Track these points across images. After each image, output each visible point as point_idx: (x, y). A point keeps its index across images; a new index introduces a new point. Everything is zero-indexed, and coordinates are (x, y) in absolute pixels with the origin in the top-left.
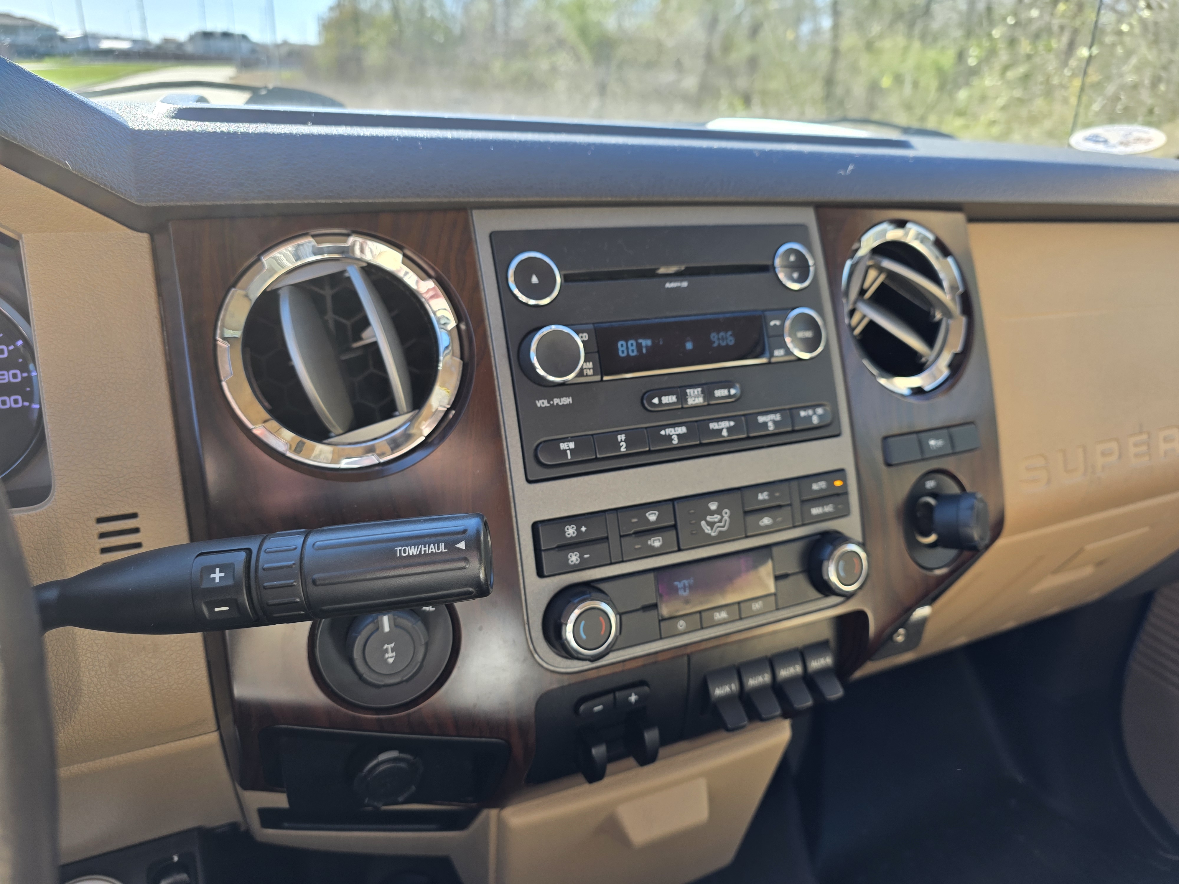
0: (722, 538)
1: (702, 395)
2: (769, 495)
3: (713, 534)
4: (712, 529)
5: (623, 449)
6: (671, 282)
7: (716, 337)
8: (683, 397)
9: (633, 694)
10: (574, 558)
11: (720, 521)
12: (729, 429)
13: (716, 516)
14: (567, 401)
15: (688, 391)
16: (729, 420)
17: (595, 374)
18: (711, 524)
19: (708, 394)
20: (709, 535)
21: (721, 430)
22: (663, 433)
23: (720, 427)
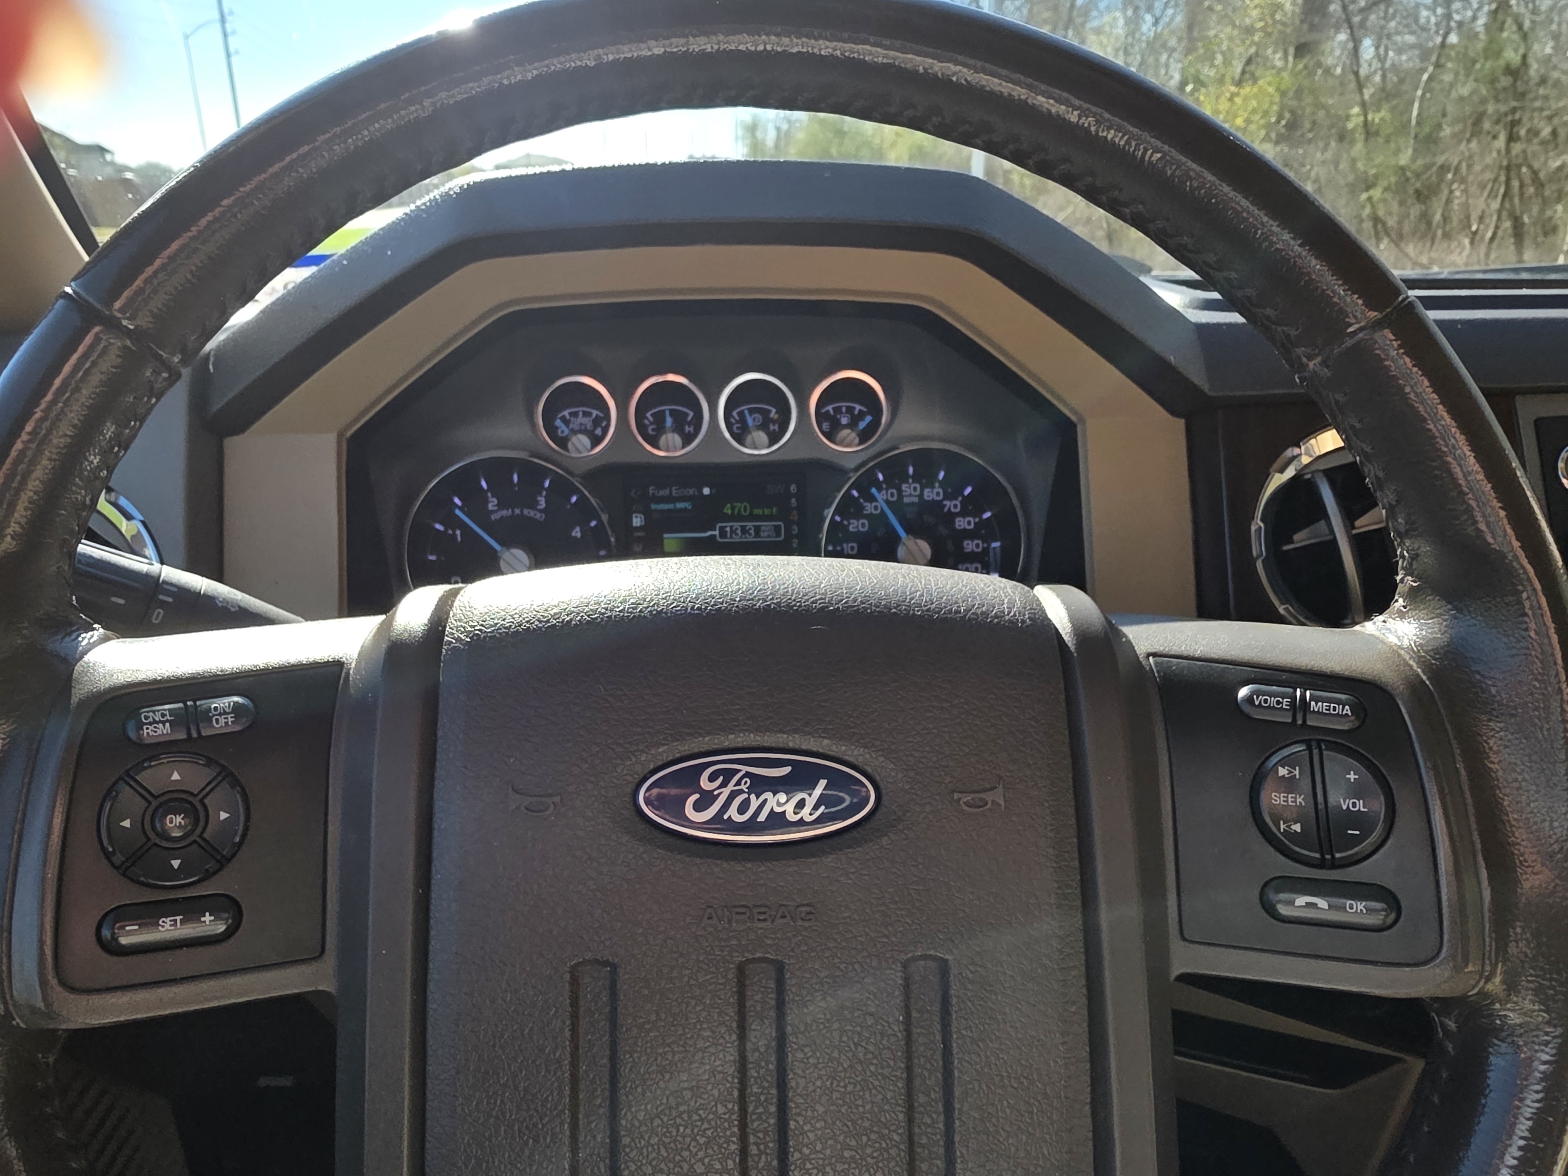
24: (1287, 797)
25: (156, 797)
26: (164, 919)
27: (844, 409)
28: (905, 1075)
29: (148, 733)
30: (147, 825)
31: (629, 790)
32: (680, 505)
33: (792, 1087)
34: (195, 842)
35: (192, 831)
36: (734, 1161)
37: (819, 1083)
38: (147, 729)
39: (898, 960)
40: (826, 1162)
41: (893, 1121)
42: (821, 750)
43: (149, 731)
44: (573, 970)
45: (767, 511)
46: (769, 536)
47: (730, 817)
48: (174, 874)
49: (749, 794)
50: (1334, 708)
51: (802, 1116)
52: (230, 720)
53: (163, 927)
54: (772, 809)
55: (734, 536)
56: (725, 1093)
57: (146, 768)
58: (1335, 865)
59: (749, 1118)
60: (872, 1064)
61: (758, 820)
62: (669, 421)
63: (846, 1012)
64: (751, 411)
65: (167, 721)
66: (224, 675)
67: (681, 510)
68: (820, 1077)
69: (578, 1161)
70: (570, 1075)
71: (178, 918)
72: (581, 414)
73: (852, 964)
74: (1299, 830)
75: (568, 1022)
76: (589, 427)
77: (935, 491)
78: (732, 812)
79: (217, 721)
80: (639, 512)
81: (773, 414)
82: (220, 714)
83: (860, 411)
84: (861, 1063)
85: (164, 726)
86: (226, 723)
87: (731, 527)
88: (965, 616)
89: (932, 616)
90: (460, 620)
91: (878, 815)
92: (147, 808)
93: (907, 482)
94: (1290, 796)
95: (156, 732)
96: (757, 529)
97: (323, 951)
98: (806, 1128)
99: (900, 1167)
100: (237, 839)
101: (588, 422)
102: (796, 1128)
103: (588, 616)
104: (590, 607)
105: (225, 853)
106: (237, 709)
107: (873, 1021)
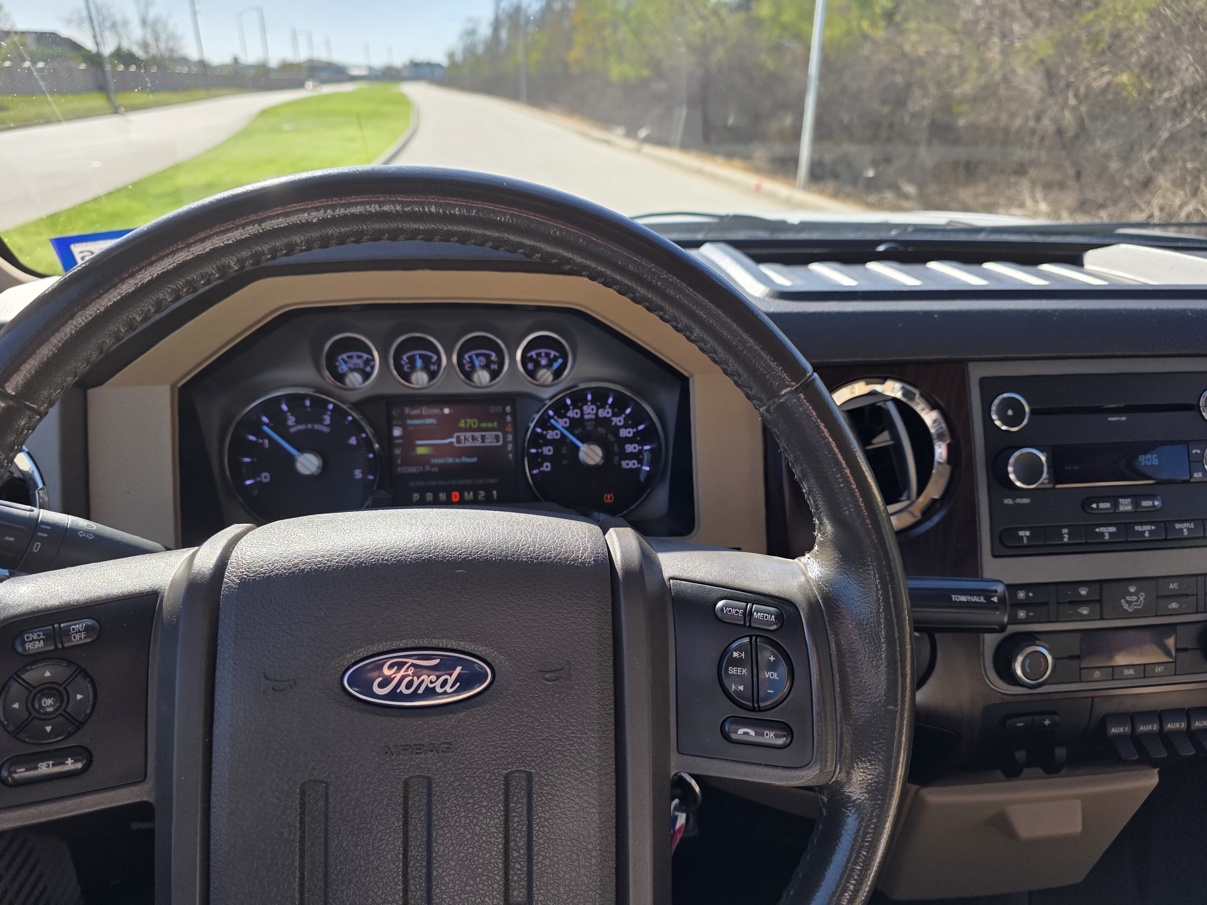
0: (1137, 614)
1: (1131, 504)
2: (1178, 585)
3: (1130, 610)
4: (1129, 607)
5: (1066, 540)
6: (1112, 417)
7: (1143, 458)
8: (1116, 505)
9: (1047, 720)
10: (1022, 614)
11: (1137, 601)
12: (1151, 532)
13: (1133, 597)
14: (1026, 501)
15: (1120, 500)
16: (1151, 525)
17: (1049, 483)
18: (1130, 603)
19: (1136, 504)
20: (1127, 610)
21: (1144, 532)
22: (1097, 530)
23: (1144, 530)
24: (737, 670)
25: (34, 688)
26: (41, 764)
27: (543, 354)
28: (503, 842)
29: (29, 648)
30: (29, 704)
31: (339, 676)
32: (428, 421)
33: (435, 851)
34: (61, 714)
35: (59, 708)
36: (399, 895)
37: (451, 848)
38: (29, 645)
39: (501, 774)
40: (455, 894)
41: (496, 869)
42: (459, 648)
43: (30, 646)
44: (303, 785)
45: (490, 425)
46: (492, 442)
47: (401, 691)
48: (49, 735)
49: (413, 677)
50: (766, 617)
51: (441, 868)
52: (83, 636)
53: (41, 768)
54: (427, 685)
55: (467, 442)
56: (394, 856)
57: (29, 670)
58: (760, 710)
59: (410, 870)
60: (484, 836)
61: (419, 692)
62: (419, 363)
63: (469, 806)
64: (478, 355)
65: (41, 639)
66: (79, 605)
67: (428, 425)
68: (452, 844)
69: (304, 899)
70: (299, 849)
71: (51, 763)
72: (355, 357)
73: (473, 777)
74: (742, 689)
75: (298, 818)
76: (361, 366)
77: (606, 410)
78: (402, 688)
79: (75, 637)
80: (399, 426)
81: (494, 357)
82: (76, 633)
83: (555, 356)
84: (478, 835)
85: (39, 642)
86: (81, 638)
87: (465, 436)
88: (554, 560)
89: (533, 561)
90: (234, 567)
91: (492, 688)
92: (29, 695)
93: (587, 404)
94: (739, 669)
95: (34, 646)
96: (483, 438)
97: (145, 777)
98: (443, 875)
99: (500, 895)
100: (89, 712)
101: (360, 363)
102: (437, 875)
103: (316, 565)
104: (318, 559)
105: (80, 720)
106: (87, 629)
107: (485, 811)
